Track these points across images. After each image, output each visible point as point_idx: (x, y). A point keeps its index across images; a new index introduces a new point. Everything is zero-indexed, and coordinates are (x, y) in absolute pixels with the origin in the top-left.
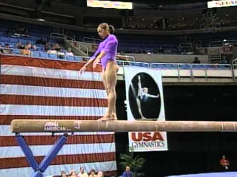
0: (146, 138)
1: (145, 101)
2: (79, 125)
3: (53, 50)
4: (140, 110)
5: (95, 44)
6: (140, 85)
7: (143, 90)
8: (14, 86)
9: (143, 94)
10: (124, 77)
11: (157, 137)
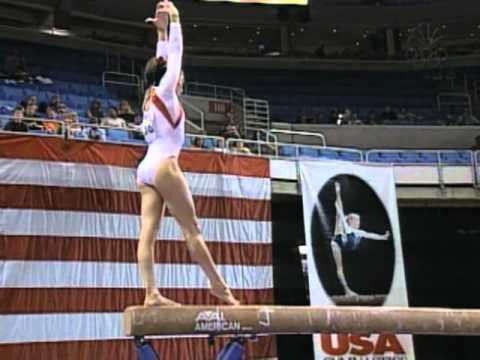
0: (360, 348)
1: (354, 248)
2: (268, 318)
3: (113, 117)
4: (340, 272)
5: (215, 100)
6: (339, 206)
7: (348, 221)
8: (24, 212)
9: (349, 230)
10: (299, 187)
11: (388, 344)
